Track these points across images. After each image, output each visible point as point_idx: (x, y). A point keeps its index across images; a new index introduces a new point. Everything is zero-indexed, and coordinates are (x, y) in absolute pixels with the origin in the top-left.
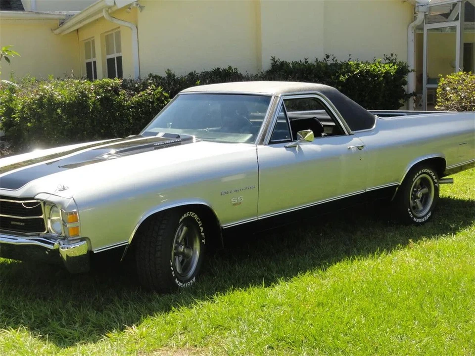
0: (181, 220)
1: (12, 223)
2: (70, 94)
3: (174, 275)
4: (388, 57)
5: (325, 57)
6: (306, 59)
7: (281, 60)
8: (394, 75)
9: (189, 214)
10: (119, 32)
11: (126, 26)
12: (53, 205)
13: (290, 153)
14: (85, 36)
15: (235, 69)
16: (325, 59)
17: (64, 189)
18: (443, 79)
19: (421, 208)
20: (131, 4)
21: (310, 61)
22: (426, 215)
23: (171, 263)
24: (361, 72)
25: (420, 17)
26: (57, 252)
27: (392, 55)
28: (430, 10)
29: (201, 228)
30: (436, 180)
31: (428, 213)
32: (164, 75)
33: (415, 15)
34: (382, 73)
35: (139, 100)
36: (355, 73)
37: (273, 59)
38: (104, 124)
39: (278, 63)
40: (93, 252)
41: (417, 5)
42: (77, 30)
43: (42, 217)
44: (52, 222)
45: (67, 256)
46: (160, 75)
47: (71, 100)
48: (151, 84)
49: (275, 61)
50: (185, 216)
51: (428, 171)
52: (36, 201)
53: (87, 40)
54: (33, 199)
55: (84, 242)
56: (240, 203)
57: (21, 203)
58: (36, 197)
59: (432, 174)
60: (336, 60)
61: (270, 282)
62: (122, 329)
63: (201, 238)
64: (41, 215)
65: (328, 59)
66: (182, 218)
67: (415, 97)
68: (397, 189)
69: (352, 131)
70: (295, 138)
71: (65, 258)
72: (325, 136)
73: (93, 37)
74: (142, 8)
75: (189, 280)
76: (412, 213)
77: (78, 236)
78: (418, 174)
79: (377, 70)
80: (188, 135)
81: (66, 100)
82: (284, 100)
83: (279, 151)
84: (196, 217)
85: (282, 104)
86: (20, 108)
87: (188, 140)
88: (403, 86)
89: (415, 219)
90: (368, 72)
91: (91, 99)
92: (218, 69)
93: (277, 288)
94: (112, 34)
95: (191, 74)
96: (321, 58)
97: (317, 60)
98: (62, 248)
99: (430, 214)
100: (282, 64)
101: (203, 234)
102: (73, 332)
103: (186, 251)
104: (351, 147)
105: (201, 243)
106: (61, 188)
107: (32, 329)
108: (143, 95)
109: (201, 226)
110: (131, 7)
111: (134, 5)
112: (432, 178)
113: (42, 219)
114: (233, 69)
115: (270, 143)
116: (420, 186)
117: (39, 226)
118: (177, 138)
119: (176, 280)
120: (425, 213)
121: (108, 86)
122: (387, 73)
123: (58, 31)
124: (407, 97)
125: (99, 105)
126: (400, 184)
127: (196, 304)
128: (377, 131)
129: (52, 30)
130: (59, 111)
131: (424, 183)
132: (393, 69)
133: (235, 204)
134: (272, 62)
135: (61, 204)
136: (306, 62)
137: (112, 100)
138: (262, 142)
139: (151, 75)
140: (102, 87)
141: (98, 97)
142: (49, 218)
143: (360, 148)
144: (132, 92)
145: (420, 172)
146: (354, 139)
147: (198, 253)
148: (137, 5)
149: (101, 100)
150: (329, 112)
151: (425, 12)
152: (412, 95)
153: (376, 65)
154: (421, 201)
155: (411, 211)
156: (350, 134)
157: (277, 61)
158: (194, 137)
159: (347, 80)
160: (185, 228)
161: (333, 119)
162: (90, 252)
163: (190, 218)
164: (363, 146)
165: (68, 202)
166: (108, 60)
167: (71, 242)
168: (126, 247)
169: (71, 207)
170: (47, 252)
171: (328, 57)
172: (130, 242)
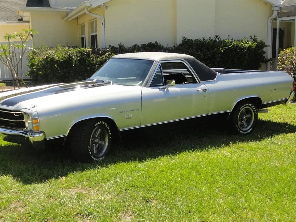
0: (95, 125)
1: (10, 123)
2: (63, 56)
3: (90, 154)
4: (252, 37)
5: (215, 37)
6: (204, 38)
7: (189, 38)
8: (254, 48)
9: (101, 122)
10: (96, 20)
11: (99, 18)
12: (28, 115)
13: (161, 92)
14: (81, 21)
15: (159, 43)
16: (215, 38)
17: (35, 107)
18: (282, 51)
19: (246, 125)
20: (100, 5)
21: (206, 39)
22: (248, 130)
23: (89, 147)
24: (233, 46)
25: (275, 13)
26: (28, 138)
27: (255, 36)
28: (281, 9)
29: (109, 130)
30: (255, 110)
31: (250, 128)
32: (117, 46)
33: (273, 12)
34: (246, 47)
35: (101, 60)
36: (230, 46)
37: (184, 38)
38: (80, 74)
40: (47, 139)
41: (273, 6)
42: (77, 18)
43: (24, 121)
44: (28, 123)
45: (33, 141)
46: (115, 46)
47: (63, 59)
48: (108, 51)
49: (185, 38)
50: (98, 123)
51: (250, 105)
52: (21, 112)
53: (82, 24)
54: (19, 111)
55: (42, 134)
56: (130, 118)
57: (13, 113)
58: (21, 110)
59: (253, 106)
60: (220, 39)
61: (142, 159)
62: (57, 178)
63: (109, 136)
64: (24, 120)
65: (217, 38)
66: (97, 124)
67: (271, 62)
68: (229, 114)
69: (201, 81)
70: (166, 84)
71: (32, 142)
72: (187, 83)
73: (84, 23)
74: (107, 7)
75: (100, 157)
76: (239, 128)
77: (38, 130)
78: (243, 106)
79: (244, 45)
80: (110, 81)
81: (60, 59)
82: (161, 63)
83: (155, 91)
84: (106, 124)
85: (160, 65)
86: (36, 63)
87: (109, 83)
88: (263, 55)
89: (241, 132)
90: (237, 46)
91: (74, 59)
92: (151, 43)
93: (146, 163)
94: (94, 21)
95: (135, 46)
96: (213, 37)
97: (210, 39)
98: (30, 136)
99: (251, 129)
100: (189, 40)
101: (110, 133)
102: (33, 178)
103: (100, 142)
104: (200, 90)
105: (109, 138)
106: (33, 106)
107: (14, 176)
108: (103, 57)
109: (109, 129)
110: (101, 7)
111: (102, 6)
112: (253, 109)
113: (24, 122)
114: (158, 43)
115: (151, 86)
116: (246, 113)
117: (23, 125)
118: (102, 82)
119: (92, 156)
120: (248, 129)
121: (84, 52)
122: (250, 47)
123: (65, 19)
124: (266, 61)
125: (78, 63)
126: (231, 111)
127: (98, 168)
128: (217, 81)
129: (63, 18)
130: (56, 65)
131: (248, 111)
132: (254, 45)
133: (127, 118)
134: (183, 39)
135: (31, 114)
136: (204, 40)
137: (86, 60)
138: (146, 86)
139: (110, 46)
140: (81, 52)
141: (78, 58)
142: (27, 122)
143: (205, 90)
144: (98, 56)
145: (244, 105)
146: (202, 85)
147: (107, 144)
148: (104, 6)
149: (79, 60)
150: (188, 70)
151: (278, 11)
152: (269, 60)
153: (243, 43)
154: (246, 122)
155: (238, 127)
156: (200, 83)
157: (186, 39)
158: (111, 82)
159: (224, 51)
160: (100, 130)
161: (191, 74)
162: (45, 139)
163: (101, 124)
164: (206, 89)
165: (35, 113)
166: (91, 36)
167: (35, 133)
168: (65, 138)
169: (35, 115)
170: (25, 139)
171: (217, 36)
172: (67, 135)
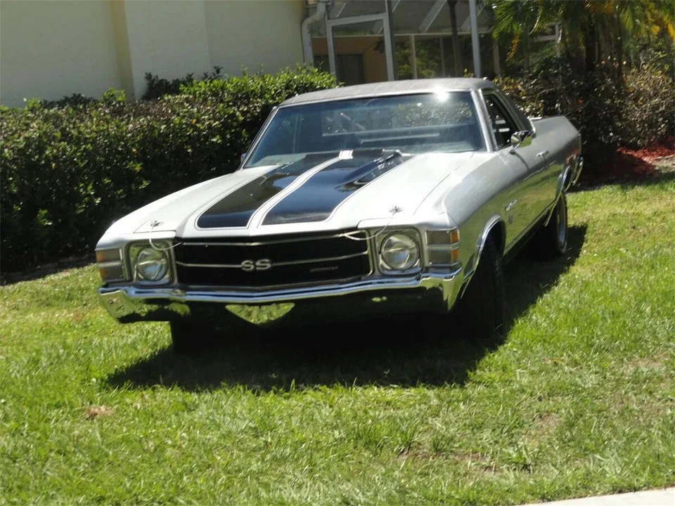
5: (215, 71)
6: (190, 76)
7: (160, 78)
12: (392, 232)
16: (214, 74)
17: (397, 210)
25: (322, 9)
33: (308, 7)
37: (149, 77)
39: (155, 82)
43: (366, 253)
49: (152, 78)
52: (359, 231)
54: (355, 229)
55: (461, 269)
58: (360, 226)
64: (366, 250)
65: (219, 74)
77: (457, 260)
97: (206, 77)
100: (162, 83)
113: (364, 257)
134: (148, 81)
143: (544, 156)
151: (327, 2)
157: (154, 80)
164: (547, 153)
172: (474, 271)
